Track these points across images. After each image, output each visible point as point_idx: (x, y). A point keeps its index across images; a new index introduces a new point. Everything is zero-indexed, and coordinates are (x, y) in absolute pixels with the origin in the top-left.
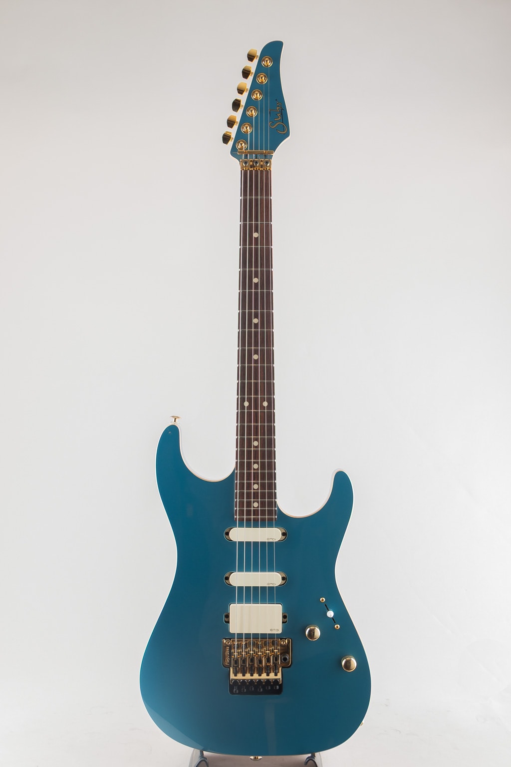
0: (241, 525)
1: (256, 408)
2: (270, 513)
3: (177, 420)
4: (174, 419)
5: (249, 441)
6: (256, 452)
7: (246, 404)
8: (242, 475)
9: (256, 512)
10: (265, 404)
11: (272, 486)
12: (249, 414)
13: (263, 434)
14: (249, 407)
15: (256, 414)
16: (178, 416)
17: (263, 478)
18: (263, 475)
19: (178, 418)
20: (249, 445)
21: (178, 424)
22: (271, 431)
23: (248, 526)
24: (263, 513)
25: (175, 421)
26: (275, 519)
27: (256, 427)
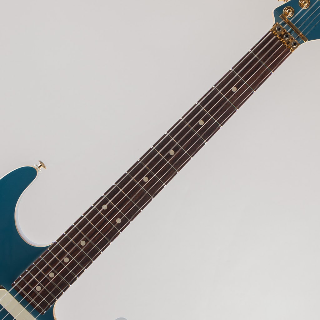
0: (13, 293)
1: (109, 217)
2: (44, 305)
3: (42, 167)
4: (40, 165)
5: (80, 237)
6: (77, 250)
7: (105, 207)
8: (50, 256)
9: (33, 294)
10: (119, 221)
11: (64, 286)
12: (100, 217)
13: (95, 241)
14: (105, 212)
15: (105, 221)
16: (46, 166)
17: (63, 274)
18: (66, 271)
19: (44, 167)
20: (77, 240)
21: (40, 172)
22: (104, 245)
23: (18, 299)
24: (38, 300)
25: (39, 167)
26: (43, 313)
27: (95, 232)
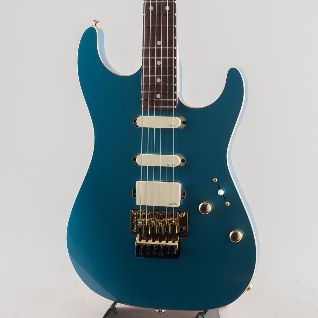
0: (145, 114)
1: (159, 11)
2: (170, 103)
3: (97, 24)
4: (95, 23)
5: (153, 40)
6: (159, 50)
7: (151, 8)
8: (146, 70)
9: (158, 103)
10: (168, 8)
11: (172, 80)
12: (153, 17)
13: (165, 34)
14: (154, 11)
15: (159, 17)
17: (164, 73)
18: (164, 70)
19: (98, 21)
20: (153, 45)
21: (97, 28)
22: (172, 32)
23: (151, 114)
24: (164, 103)
25: (96, 25)
26: (175, 108)
27: (159, 29)
